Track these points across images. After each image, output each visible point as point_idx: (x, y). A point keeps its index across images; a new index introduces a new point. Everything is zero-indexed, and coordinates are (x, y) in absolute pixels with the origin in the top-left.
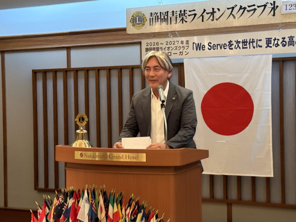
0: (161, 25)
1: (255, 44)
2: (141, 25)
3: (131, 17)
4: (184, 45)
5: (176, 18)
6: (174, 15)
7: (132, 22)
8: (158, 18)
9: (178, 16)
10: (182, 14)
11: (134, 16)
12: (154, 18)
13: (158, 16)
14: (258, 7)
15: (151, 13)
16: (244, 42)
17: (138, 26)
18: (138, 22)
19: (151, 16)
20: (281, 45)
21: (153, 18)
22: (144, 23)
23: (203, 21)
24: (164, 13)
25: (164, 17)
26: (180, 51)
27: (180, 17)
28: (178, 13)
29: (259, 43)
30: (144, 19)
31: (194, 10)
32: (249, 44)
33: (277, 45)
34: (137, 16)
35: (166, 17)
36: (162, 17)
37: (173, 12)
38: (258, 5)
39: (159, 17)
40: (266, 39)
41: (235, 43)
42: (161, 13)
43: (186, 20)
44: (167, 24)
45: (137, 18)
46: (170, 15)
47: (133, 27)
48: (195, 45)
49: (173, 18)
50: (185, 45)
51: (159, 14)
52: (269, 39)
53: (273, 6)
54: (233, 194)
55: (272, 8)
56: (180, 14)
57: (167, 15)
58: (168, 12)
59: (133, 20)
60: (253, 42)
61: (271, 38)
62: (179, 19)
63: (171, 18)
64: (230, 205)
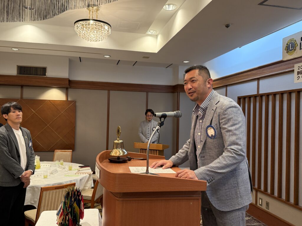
2: (293, 50)
3: (286, 45)
7: (286, 49)
11: (288, 44)
17: (291, 52)
18: (291, 49)
22: (296, 48)
30: (295, 45)
34: (290, 43)
45: (291, 45)
47: (287, 54)
59: (287, 48)
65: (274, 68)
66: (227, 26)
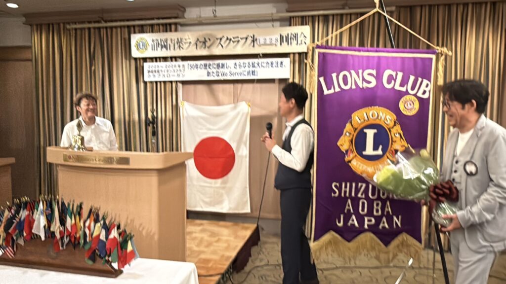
5: (174, 44)
8: (159, 45)
10: (179, 42)
12: (155, 44)
13: (159, 42)
14: (241, 39)
19: (153, 42)
24: (164, 40)
25: (164, 43)
27: (177, 44)
28: (176, 40)
31: (189, 39)
37: (171, 40)
38: (242, 37)
42: (161, 40)
43: (182, 46)
44: (167, 50)
49: (172, 46)
53: (252, 39)
57: (167, 43)
58: (167, 39)
63: (169, 45)
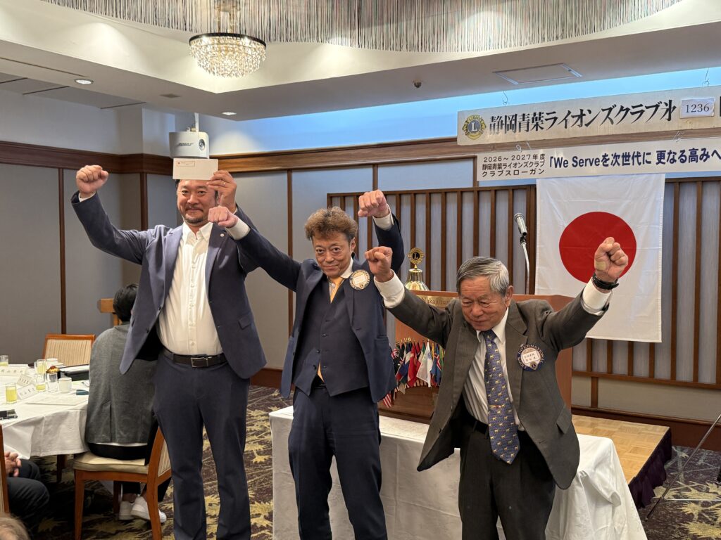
0: (506, 133)
1: (641, 159)
2: (477, 133)
3: (464, 123)
4: (537, 160)
5: (528, 122)
6: (526, 119)
7: (465, 129)
8: (502, 124)
9: (531, 121)
10: (537, 118)
11: (469, 121)
12: (497, 124)
13: (502, 121)
14: (647, 108)
15: (493, 117)
16: (626, 156)
17: (473, 134)
18: (473, 130)
19: (492, 121)
20: (678, 161)
21: (494, 124)
22: (482, 131)
23: (566, 127)
24: (511, 118)
25: (511, 122)
26: (531, 168)
27: (533, 122)
28: (531, 116)
29: (647, 158)
30: (482, 126)
31: (554, 112)
32: (633, 158)
33: (673, 161)
34: (473, 122)
35: (513, 122)
36: (508, 123)
37: (524, 115)
38: (647, 106)
39: (504, 122)
40: (657, 152)
41: (611, 158)
42: (506, 116)
43: (541, 126)
44: (515, 132)
45: (473, 124)
46: (519, 119)
47: (466, 137)
48: (553, 160)
49: (524, 125)
50: (539, 160)
51: (503, 119)
52: (661, 152)
53: (668, 107)
54: (601, 366)
55: (667, 110)
56: (533, 118)
57: (515, 120)
58: (516, 115)
59: (467, 127)
60: (638, 156)
61: (665, 151)
62: (531, 125)
63: (520, 124)
64: (595, 379)
65: (411, 150)
66: (418, 85)
